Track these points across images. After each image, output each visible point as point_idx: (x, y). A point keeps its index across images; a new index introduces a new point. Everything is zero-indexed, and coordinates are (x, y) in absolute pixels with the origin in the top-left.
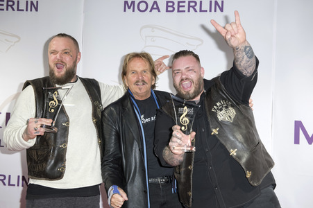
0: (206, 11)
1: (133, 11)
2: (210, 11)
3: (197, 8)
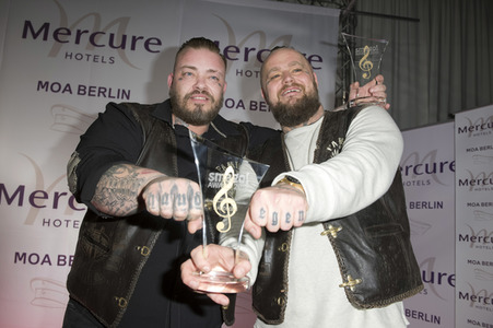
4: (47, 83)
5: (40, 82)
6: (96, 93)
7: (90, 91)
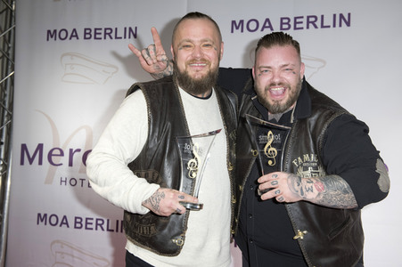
0: (329, 27)
1: (242, 31)
2: (334, 26)
3: (318, 23)
4: (242, 22)
5: (234, 22)
6: (304, 25)
7: (296, 23)
